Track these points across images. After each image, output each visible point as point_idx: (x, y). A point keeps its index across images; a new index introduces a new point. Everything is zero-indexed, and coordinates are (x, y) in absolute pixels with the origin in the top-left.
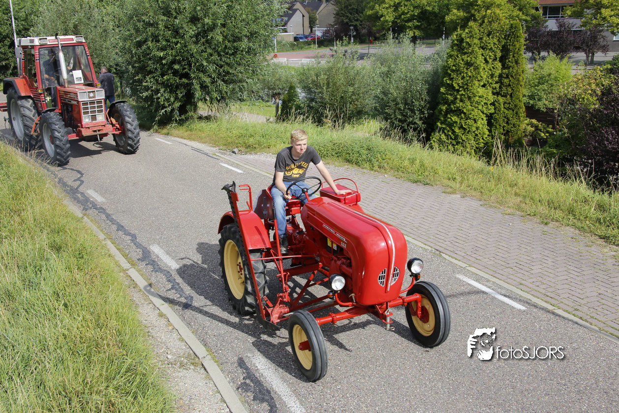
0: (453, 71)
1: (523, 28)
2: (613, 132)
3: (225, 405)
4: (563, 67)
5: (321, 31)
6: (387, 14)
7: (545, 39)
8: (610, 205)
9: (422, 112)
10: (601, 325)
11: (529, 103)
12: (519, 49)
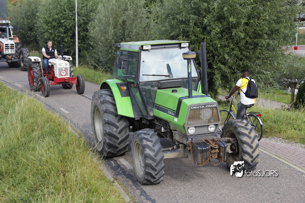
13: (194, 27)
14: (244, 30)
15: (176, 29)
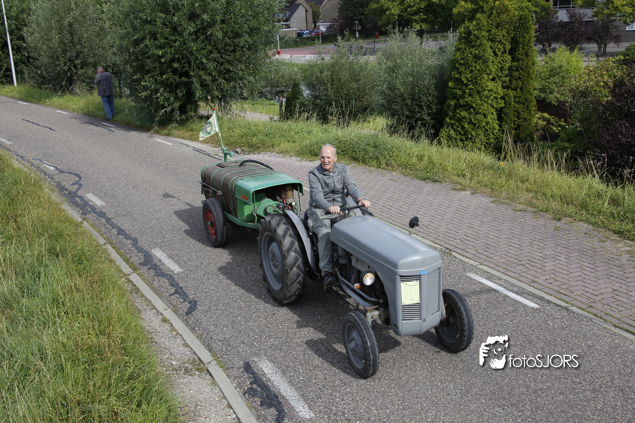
0: (461, 64)
1: (532, 19)
2: (627, 124)
3: (232, 411)
4: (574, 59)
5: (325, 26)
6: (393, 7)
7: (556, 30)
8: (624, 199)
9: (429, 108)
10: (616, 322)
11: (540, 96)
12: (528, 41)
13: (162, 27)
14: (221, 29)
15: (140, 31)
